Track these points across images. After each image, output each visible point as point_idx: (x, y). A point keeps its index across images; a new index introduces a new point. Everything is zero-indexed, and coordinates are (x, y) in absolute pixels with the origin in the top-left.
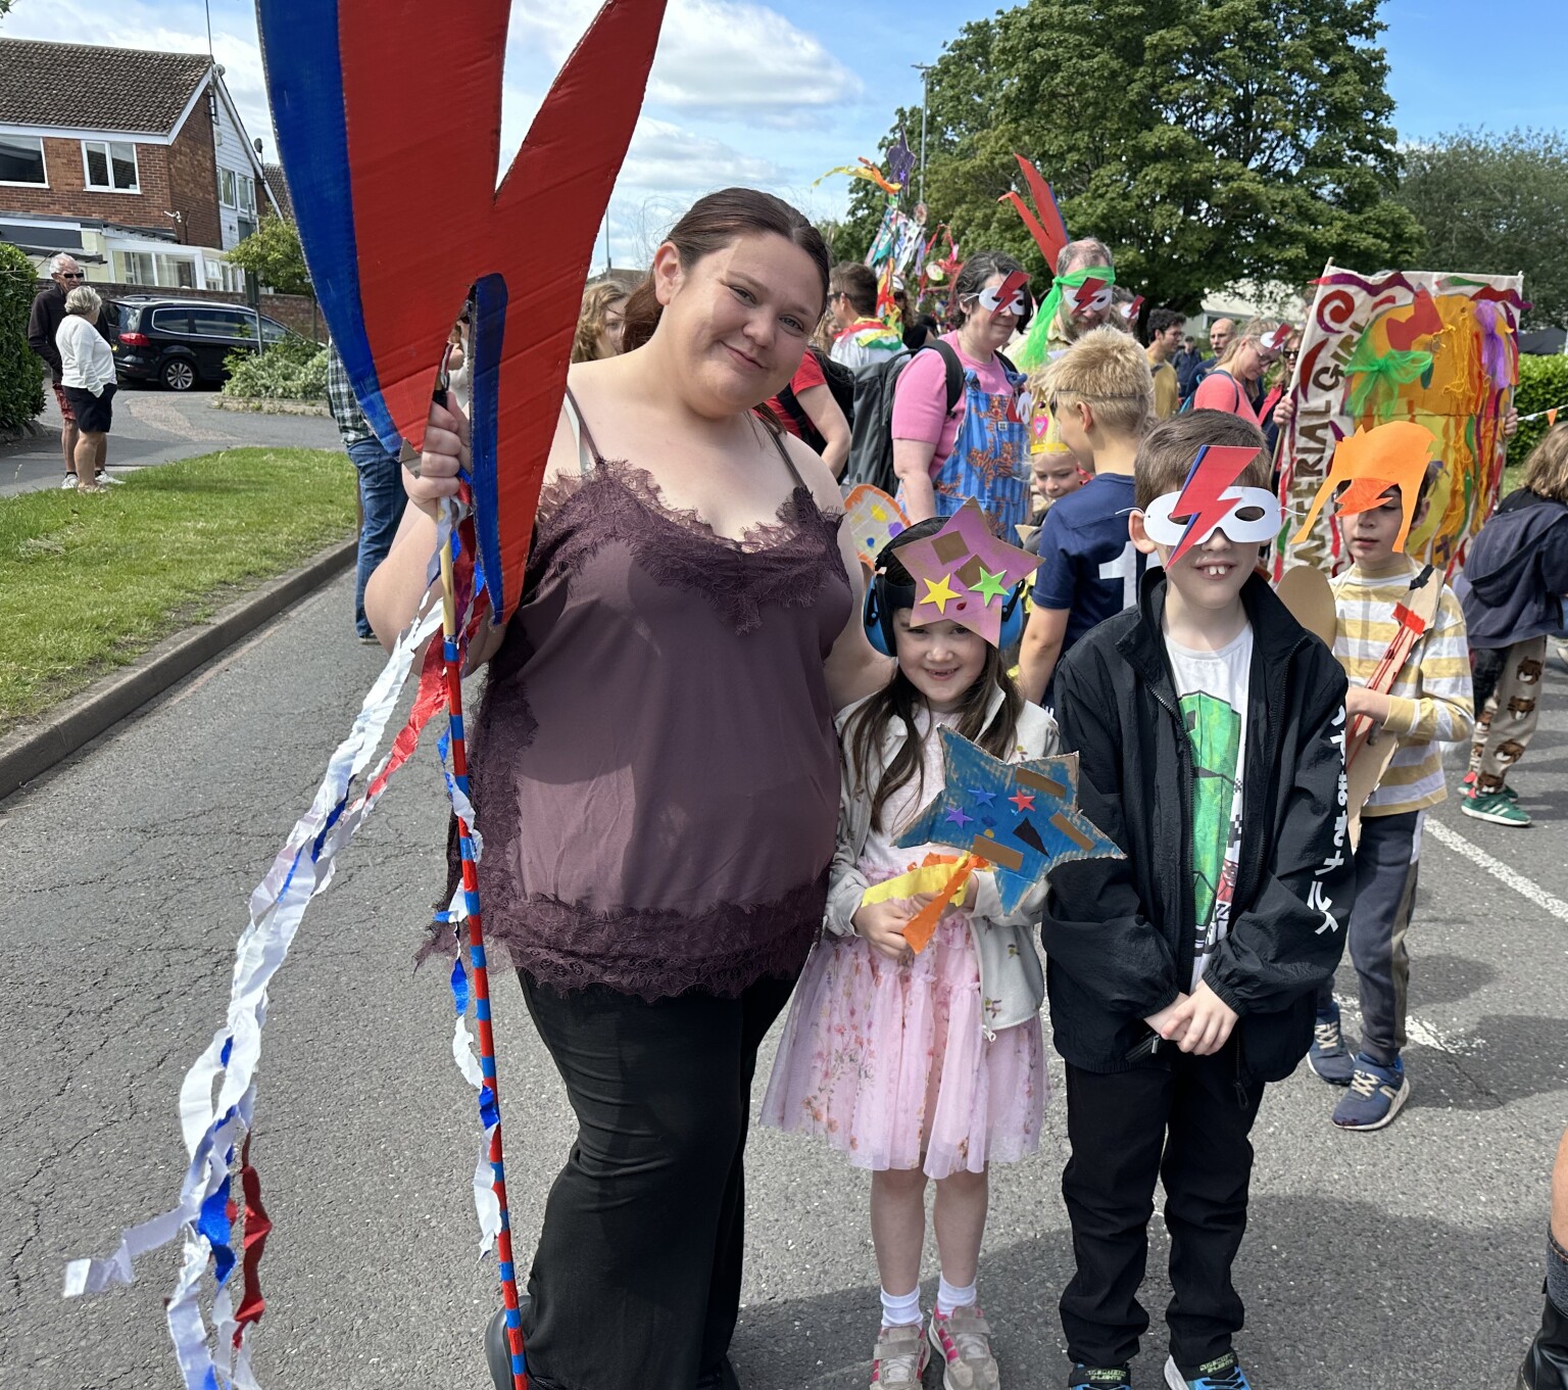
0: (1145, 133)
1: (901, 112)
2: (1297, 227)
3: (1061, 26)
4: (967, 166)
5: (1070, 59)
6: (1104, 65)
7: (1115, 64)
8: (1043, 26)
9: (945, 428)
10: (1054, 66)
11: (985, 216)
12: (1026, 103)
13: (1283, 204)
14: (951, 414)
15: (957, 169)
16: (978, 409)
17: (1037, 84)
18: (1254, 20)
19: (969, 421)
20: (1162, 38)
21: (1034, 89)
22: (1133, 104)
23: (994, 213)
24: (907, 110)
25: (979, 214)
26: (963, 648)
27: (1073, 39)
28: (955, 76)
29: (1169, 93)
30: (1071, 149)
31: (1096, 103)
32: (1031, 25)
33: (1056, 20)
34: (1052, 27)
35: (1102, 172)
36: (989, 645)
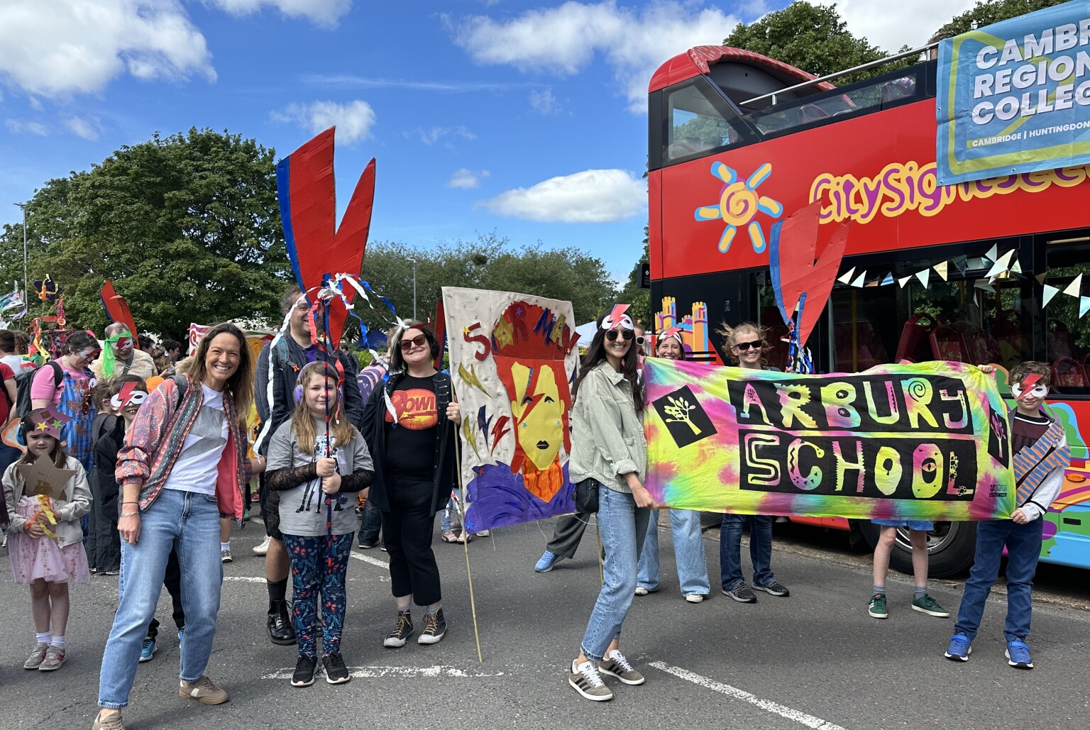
0: (168, 244)
1: (7, 227)
2: (266, 293)
3: (112, 187)
4: (56, 260)
5: (119, 204)
6: (140, 209)
7: (147, 208)
8: (100, 187)
9: (55, 394)
10: (109, 208)
11: (71, 288)
12: (92, 227)
13: (255, 281)
14: (57, 388)
15: (50, 262)
16: (70, 386)
17: (100, 217)
18: (227, 187)
19: (66, 390)
20: (174, 195)
21: (97, 220)
22: (161, 228)
23: (77, 286)
24: (12, 225)
25: (67, 287)
26: (49, 442)
27: (120, 194)
28: (46, 207)
29: (182, 223)
30: (125, 252)
31: (137, 228)
32: (93, 186)
33: (108, 183)
34: (107, 187)
35: (145, 263)
36: (56, 440)
